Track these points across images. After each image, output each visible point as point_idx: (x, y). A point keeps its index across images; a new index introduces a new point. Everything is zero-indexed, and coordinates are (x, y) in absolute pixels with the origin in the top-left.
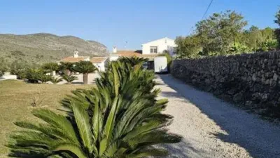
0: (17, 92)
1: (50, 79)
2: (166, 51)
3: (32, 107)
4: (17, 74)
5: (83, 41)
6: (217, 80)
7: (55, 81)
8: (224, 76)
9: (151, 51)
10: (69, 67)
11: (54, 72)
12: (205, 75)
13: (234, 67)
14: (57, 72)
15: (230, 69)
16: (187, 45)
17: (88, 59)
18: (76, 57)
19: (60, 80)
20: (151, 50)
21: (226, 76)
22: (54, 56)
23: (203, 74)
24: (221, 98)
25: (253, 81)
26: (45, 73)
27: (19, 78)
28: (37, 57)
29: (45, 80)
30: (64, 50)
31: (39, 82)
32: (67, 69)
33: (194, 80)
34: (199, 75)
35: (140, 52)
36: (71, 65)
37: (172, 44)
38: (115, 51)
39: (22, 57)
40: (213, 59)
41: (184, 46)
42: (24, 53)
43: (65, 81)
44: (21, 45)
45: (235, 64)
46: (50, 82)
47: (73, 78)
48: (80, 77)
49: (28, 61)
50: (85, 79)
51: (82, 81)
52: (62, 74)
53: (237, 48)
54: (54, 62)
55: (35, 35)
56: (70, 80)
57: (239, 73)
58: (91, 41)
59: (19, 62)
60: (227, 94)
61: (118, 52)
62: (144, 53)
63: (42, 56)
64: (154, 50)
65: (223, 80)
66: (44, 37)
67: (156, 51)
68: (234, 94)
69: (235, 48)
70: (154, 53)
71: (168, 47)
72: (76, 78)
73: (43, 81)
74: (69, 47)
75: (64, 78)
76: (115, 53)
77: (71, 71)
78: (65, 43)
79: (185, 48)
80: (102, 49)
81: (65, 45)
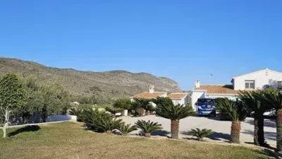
1: (117, 126)
2: (267, 86)
5: (155, 78)
7: (126, 131)
10: (145, 104)
11: (126, 111)
14: (129, 111)
17: (165, 96)
18: (151, 93)
20: (247, 85)
22: (127, 92)
28: (113, 93)
29: (110, 128)
30: (137, 86)
32: (142, 107)
36: (147, 102)
38: (198, 85)
39: (99, 92)
42: (101, 88)
44: (99, 82)
56: (149, 129)
58: (162, 78)
59: (96, 97)
61: (202, 87)
63: (117, 92)
64: (250, 84)
66: (120, 73)
67: (253, 85)
70: (251, 89)
71: (270, 81)
73: (107, 129)
74: (142, 84)
75: (140, 124)
76: (198, 88)
77: (147, 110)
78: (138, 80)
80: (173, 85)
81: (138, 82)
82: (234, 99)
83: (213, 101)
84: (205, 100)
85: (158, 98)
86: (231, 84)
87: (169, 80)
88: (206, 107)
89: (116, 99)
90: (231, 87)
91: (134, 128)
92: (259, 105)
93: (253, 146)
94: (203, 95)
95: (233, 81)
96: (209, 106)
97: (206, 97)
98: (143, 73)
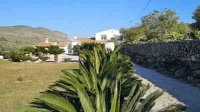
0: (5, 69)
1: (29, 59)
2: (112, 38)
3: (19, 82)
4: (3, 55)
5: (50, 31)
6: (158, 60)
7: (33, 60)
8: (165, 57)
9: (102, 38)
10: (42, 49)
11: (31, 54)
12: (147, 56)
13: (174, 50)
14: (33, 53)
15: (170, 52)
16: (131, 34)
17: (55, 44)
18: (47, 43)
19: (37, 60)
21: (167, 57)
22: (29, 42)
23: (145, 56)
24: (164, 74)
25: (192, 61)
26: (25, 54)
27: (5, 58)
28: (17, 42)
29: (25, 60)
30: (36, 38)
31: (21, 61)
32: (41, 51)
33: (138, 60)
34: (142, 56)
35: (94, 39)
36: (44, 48)
37: (117, 33)
38: (75, 38)
39: (5, 42)
40: (154, 44)
41: (129, 34)
42: (7, 39)
43: (40, 60)
44: (5, 34)
45: (175, 48)
46: (29, 61)
47: (47, 58)
48: (52, 57)
49: (10, 45)
50: (56, 59)
51: (54, 61)
52: (37, 55)
53: (174, 36)
54: (29, 46)
55: (15, 27)
56: (45, 59)
57: (179, 55)
58: (56, 31)
59: (3, 46)
60: (170, 71)
62: (96, 40)
63: (20, 42)
64: (104, 37)
65: (164, 60)
66: (22, 28)
67: (105, 38)
68: (175, 71)
69: (172, 36)
70: (104, 40)
71: (114, 35)
72: (49, 58)
73: (24, 60)
74: (40, 36)
75: (40, 58)
76: (75, 40)
78: (37, 33)
79: (129, 36)
80: (64, 37)
81: (37, 34)
85: (51, 46)
87: (61, 33)
89: (20, 48)
98: (41, 28)
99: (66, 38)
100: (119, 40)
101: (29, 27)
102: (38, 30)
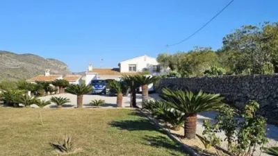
1: (35, 102)
2: (145, 69)
5: (42, 59)
10: (45, 86)
11: (29, 92)
14: (32, 92)
18: (48, 76)
20: (130, 68)
22: (12, 74)
29: (29, 103)
30: (22, 68)
51: (76, 105)
58: (51, 59)
61: (94, 70)
62: (122, 71)
64: (133, 68)
66: (1, 54)
67: (135, 69)
70: (133, 72)
71: (148, 65)
73: (26, 104)
75: (53, 100)
76: (91, 71)
77: (47, 91)
78: (23, 61)
79: (188, 66)
80: (62, 67)
81: (23, 63)
82: (119, 80)
83: (103, 82)
84: (98, 81)
86: (118, 67)
88: (98, 87)
90: (118, 70)
91: (48, 103)
92: (133, 84)
93: (129, 108)
94: (96, 77)
95: (119, 65)
96: (101, 86)
97: (98, 79)
98: (29, 54)
99: (65, 69)
100: (154, 71)
101: (12, 53)
102: (25, 57)
